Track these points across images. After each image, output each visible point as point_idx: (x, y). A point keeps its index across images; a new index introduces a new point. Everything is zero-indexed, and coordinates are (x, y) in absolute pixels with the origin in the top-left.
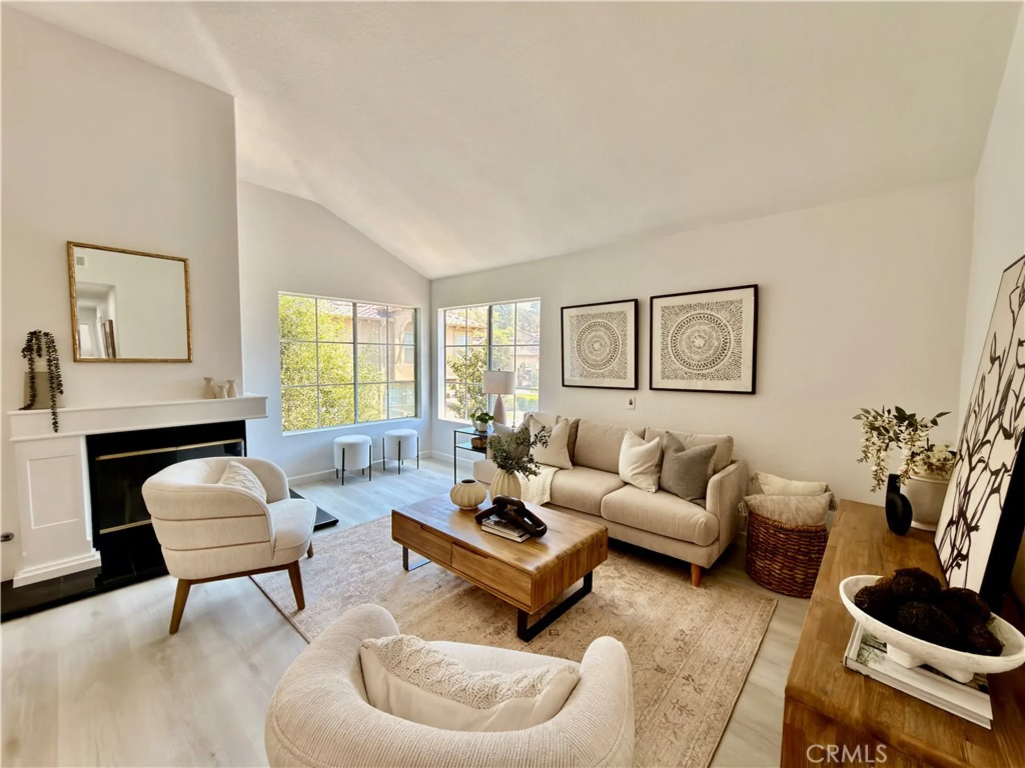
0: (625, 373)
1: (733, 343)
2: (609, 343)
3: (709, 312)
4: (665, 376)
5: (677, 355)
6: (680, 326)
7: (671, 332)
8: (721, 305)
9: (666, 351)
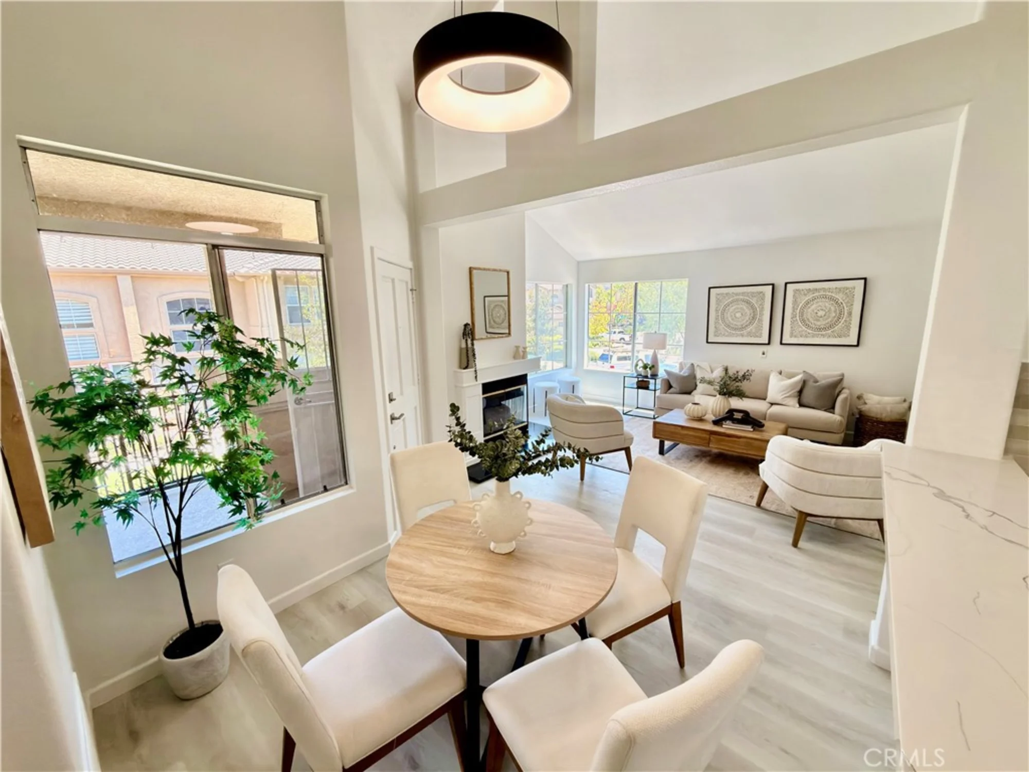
0: (761, 333)
1: (846, 314)
2: (749, 314)
3: (830, 294)
4: (792, 335)
5: (803, 322)
6: (808, 303)
7: (800, 307)
8: (839, 290)
9: (795, 319)
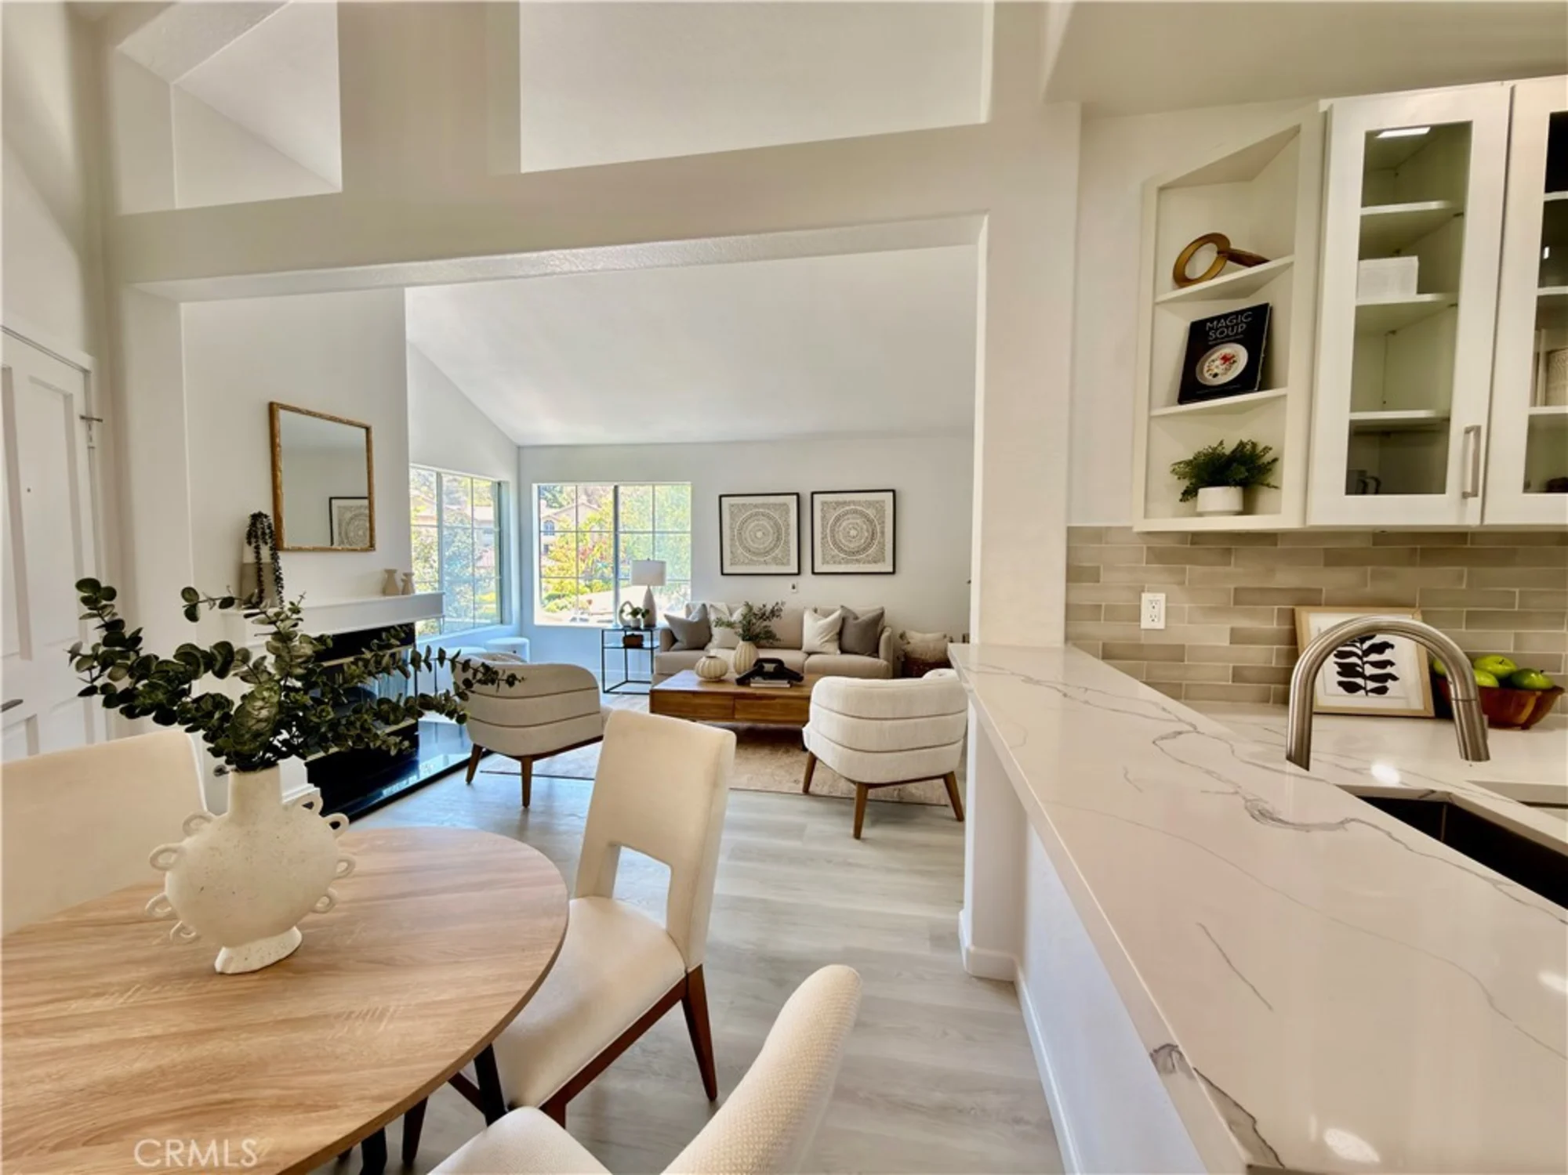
0: (789, 560)
1: (879, 534)
2: (772, 533)
3: (860, 508)
4: (824, 561)
5: (835, 543)
6: (837, 519)
7: (830, 524)
8: (870, 504)
9: (825, 540)
